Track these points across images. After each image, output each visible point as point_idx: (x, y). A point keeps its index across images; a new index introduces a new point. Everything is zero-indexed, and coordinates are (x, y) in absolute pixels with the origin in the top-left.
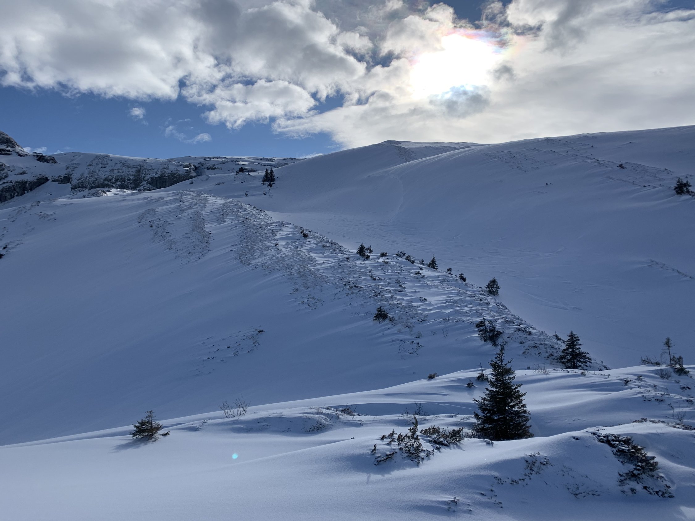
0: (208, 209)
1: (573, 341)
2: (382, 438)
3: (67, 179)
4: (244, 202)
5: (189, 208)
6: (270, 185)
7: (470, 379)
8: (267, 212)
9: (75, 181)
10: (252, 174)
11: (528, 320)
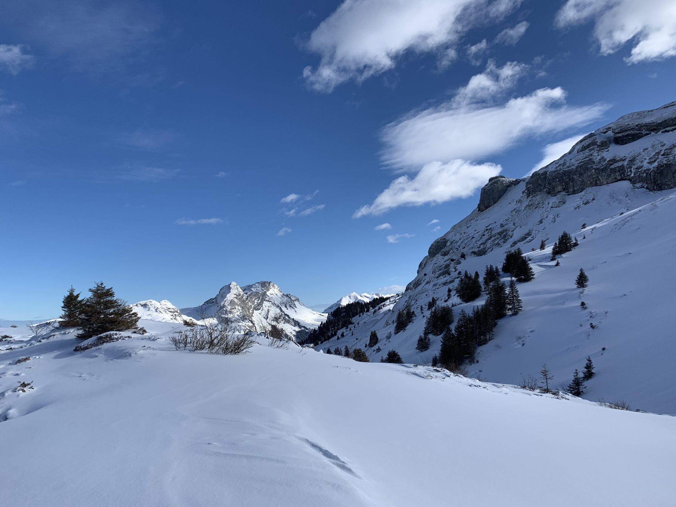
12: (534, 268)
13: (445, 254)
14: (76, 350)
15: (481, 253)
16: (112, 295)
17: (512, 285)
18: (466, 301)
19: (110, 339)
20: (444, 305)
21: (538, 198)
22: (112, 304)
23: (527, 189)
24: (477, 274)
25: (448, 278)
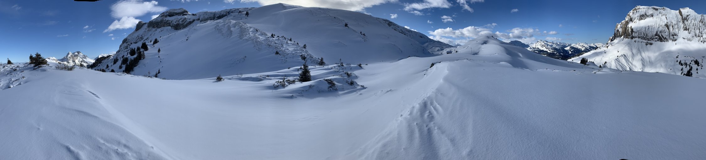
0: (231, 24)
1: (322, 59)
2: (276, 82)
3: (199, 19)
4: (241, 21)
5: (227, 24)
6: (247, 16)
7: (298, 69)
8: (247, 24)
9: (201, 20)
10: (243, 13)
11: (312, 55)
12: (149, 47)
13: (127, 43)
14: (34, 69)
15: (136, 43)
16: (40, 56)
17: (143, 51)
18: (132, 56)
19: (41, 67)
20: (126, 57)
21: (150, 28)
22: (41, 58)
23: (148, 25)
24: (135, 48)
25: (127, 50)
